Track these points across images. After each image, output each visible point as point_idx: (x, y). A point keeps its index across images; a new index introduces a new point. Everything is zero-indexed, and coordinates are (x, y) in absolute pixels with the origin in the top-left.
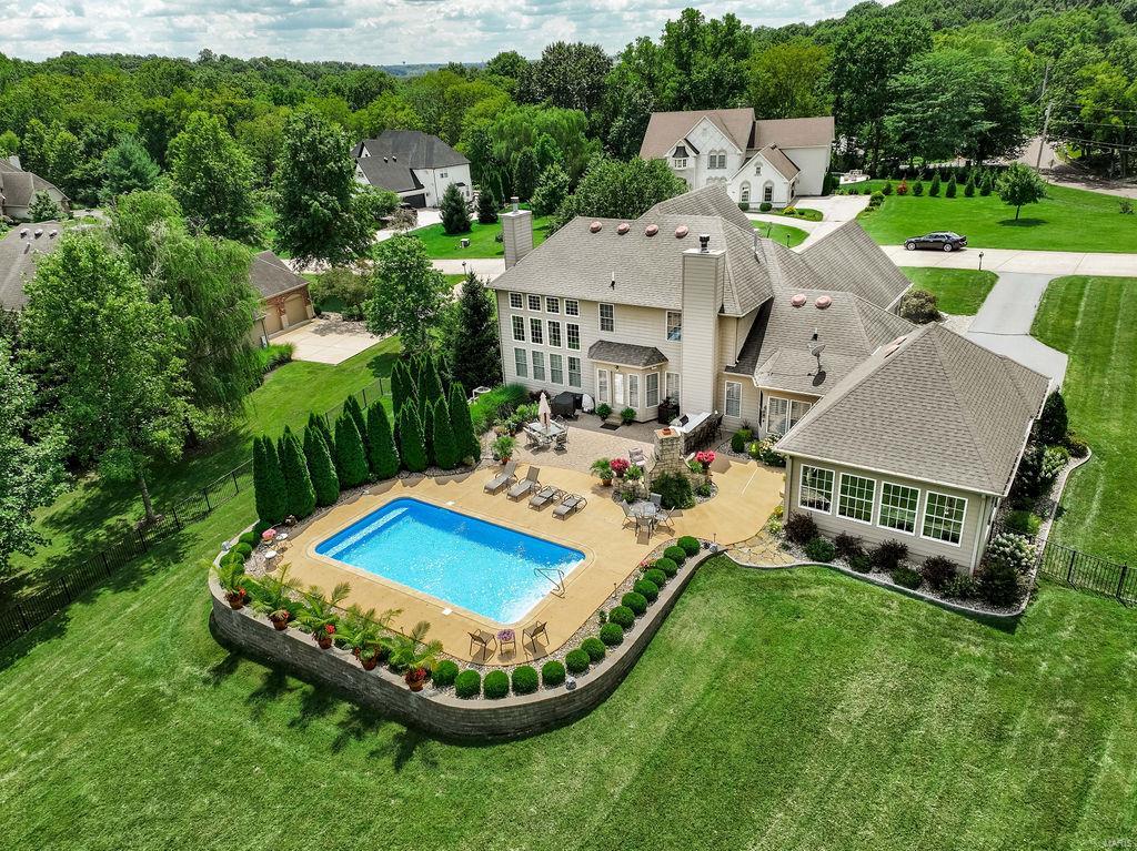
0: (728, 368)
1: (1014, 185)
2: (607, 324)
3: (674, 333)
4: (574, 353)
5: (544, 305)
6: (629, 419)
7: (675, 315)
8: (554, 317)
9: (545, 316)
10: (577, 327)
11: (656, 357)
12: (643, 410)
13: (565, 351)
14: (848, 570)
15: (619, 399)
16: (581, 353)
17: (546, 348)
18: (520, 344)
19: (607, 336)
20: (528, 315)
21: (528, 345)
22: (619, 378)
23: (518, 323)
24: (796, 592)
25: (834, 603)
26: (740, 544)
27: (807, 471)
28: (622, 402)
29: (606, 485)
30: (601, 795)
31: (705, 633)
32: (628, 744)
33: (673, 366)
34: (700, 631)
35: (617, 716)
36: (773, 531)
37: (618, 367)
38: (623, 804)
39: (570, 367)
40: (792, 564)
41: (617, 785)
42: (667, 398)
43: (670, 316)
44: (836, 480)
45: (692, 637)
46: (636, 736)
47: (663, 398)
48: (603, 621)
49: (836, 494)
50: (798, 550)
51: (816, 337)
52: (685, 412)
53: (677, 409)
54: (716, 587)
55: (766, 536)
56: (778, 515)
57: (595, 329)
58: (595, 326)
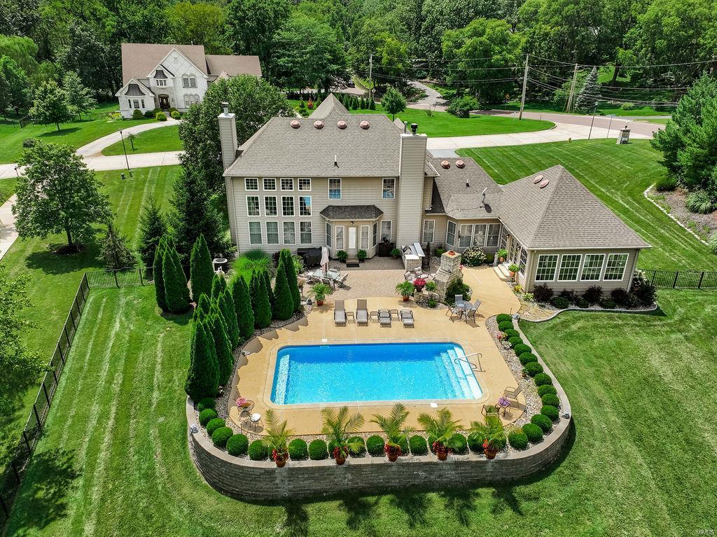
0: (427, 211)
1: (392, 102)
2: (335, 193)
3: (386, 193)
4: (305, 219)
5: (279, 185)
6: (362, 257)
7: (389, 181)
8: (288, 193)
9: (279, 193)
10: (309, 198)
11: (375, 211)
12: (370, 250)
13: (297, 218)
15: (352, 245)
16: (313, 218)
17: (280, 218)
18: (255, 219)
19: (335, 202)
20: (262, 193)
21: (263, 217)
22: (352, 230)
23: (253, 201)
24: (574, 327)
25: (596, 327)
26: (521, 312)
27: (542, 258)
28: (354, 247)
29: (406, 300)
30: (637, 467)
31: (568, 364)
32: (614, 436)
33: (387, 216)
34: (564, 363)
35: (590, 424)
36: (527, 299)
37: (352, 222)
38: (651, 466)
39: (302, 230)
40: (555, 314)
41: (636, 459)
42: (384, 239)
43: (385, 181)
44: (560, 260)
45: (566, 368)
46: (611, 430)
47: (379, 240)
48: (525, 376)
49: (558, 268)
50: (548, 305)
51: (468, 185)
52: (400, 245)
53: (393, 245)
54: (541, 338)
55: (526, 303)
56: (516, 291)
57: (325, 198)
58: (325, 196)
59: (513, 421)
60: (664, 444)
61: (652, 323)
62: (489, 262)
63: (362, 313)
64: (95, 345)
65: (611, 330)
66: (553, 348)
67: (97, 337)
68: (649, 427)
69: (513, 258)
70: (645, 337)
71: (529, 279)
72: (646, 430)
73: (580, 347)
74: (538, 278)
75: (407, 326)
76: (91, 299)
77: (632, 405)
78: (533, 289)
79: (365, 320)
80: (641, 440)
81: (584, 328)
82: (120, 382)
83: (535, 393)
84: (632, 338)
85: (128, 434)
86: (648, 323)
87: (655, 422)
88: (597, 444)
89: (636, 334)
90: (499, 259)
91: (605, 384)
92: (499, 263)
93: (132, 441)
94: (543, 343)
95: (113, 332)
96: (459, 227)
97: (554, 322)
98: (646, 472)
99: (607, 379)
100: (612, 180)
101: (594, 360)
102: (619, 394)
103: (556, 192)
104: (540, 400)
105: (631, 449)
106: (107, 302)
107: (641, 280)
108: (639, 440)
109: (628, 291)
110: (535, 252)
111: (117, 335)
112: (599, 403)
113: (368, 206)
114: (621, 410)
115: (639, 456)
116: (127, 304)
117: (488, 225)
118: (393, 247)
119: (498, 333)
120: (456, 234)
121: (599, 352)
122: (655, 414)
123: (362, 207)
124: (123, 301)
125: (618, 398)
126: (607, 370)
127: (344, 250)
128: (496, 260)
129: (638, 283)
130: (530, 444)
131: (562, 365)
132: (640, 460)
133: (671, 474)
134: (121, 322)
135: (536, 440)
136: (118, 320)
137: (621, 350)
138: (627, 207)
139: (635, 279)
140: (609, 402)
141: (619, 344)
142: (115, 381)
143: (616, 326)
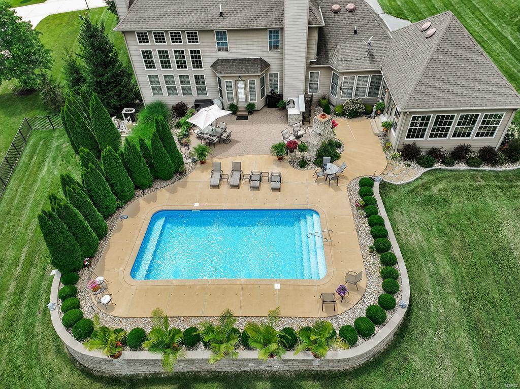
0: (312, 63)
2: (222, 47)
3: (275, 45)
4: (199, 72)
5: (168, 38)
6: (251, 109)
7: (274, 32)
8: (178, 46)
9: (170, 47)
10: (199, 52)
11: (262, 64)
12: (259, 102)
13: (191, 71)
14: (444, 167)
15: (242, 98)
16: (206, 71)
17: (175, 71)
18: (152, 72)
19: (224, 55)
20: (154, 47)
21: (159, 71)
22: (241, 84)
23: (147, 55)
24: (435, 190)
25: (456, 188)
26: (386, 172)
27: (414, 118)
28: (244, 100)
29: (280, 159)
30: (465, 362)
31: (419, 234)
32: (449, 324)
33: (274, 69)
34: (416, 233)
35: (427, 309)
36: (394, 157)
37: (240, 76)
38: (481, 362)
39: (197, 82)
40: (420, 174)
41: (467, 352)
42: (272, 91)
43: (270, 32)
44: (432, 120)
45: (416, 239)
46: (448, 316)
47: (267, 91)
48: (372, 252)
49: (430, 127)
50: (414, 164)
51: (355, 32)
52: (286, 98)
53: (280, 96)
54: (398, 202)
55: (392, 162)
56: (387, 147)
57: (214, 51)
58: (213, 49)
59: (349, 308)
60: (499, 335)
61: (514, 184)
62: (367, 113)
63: (237, 175)
64: (24, 189)
65: (472, 192)
66: (408, 215)
67: (28, 180)
68: (488, 312)
69: (389, 113)
70: (504, 201)
71: (400, 137)
72: (483, 317)
73: (435, 214)
74: (408, 137)
75: (274, 189)
76: (31, 142)
77: (474, 285)
78: (401, 147)
79: (237, 183)
80: (476, 329)
81: (445, 190)
82: (34, 228)
83: (378, 274)
84: (490, 203)
85: (26, 284)
86: (511, 184)
87: (495, 307)
88: (430, 331)
89: (496, 197)
90: (377, 111)
91: (452, 258)
92: (377, 115)
93: (28, 291)
94: (399, 209)
95: (40, 176)
96: (341, 80)
97: (416, 184)
98: (473, 370)
99: (455, 253)
100: (505, 14)
101: (447, 229)
102: (464, 271)
103: (440, 44)
104: (381, 281)
105: (465, 340)
106: (42, 145)
107: (512, 135)
108: (474, 329)
109: (496, 149)
110: (408, 113)
111: (43, 179)
112: (441, 282)
113: (255, 59)
114: (463, 291)
115: (471, 349)
116: (57, 147)
117: (370, 77)
118: (279, 99)
119: (357, 198)
120: (339, 86)
121: (453, 220)
122: (496, 296)
123: (248, 60)
124: (55, 144)
125: (462, 277)
126: (457, 242)
127: (234, 102)
128: (374, 111)
129: (509, 139)
130: (360, 339)
131: (413, 235)
132: (470, 355)
133: (499, 372)
134: (48, 167)
135: (367, 334)
136: (46, 164)
137: (476, 218)
138: (515, 43)
139: (507, 135)
140: (452, 280)
141: (476, 210)
142: (30, 227)
143: (477, 188)
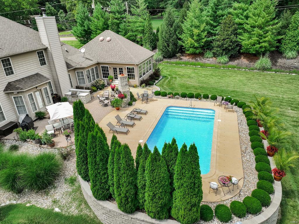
2: (9, 71)
3: (43, 62)
19: (11, 78)
22: (37, 94)
27: (139, 67)
28: (42, 106)
44: (142, 67)
49: (142, 71)
51: (67, 51)
56: (135, 87)
57: (3, 77)
58: (2, 75)
96: (86, 72)
117: (94, 68)
118: (60, 97)
120: (85, 77)
123: (32, 76)
127: (38, 111)
